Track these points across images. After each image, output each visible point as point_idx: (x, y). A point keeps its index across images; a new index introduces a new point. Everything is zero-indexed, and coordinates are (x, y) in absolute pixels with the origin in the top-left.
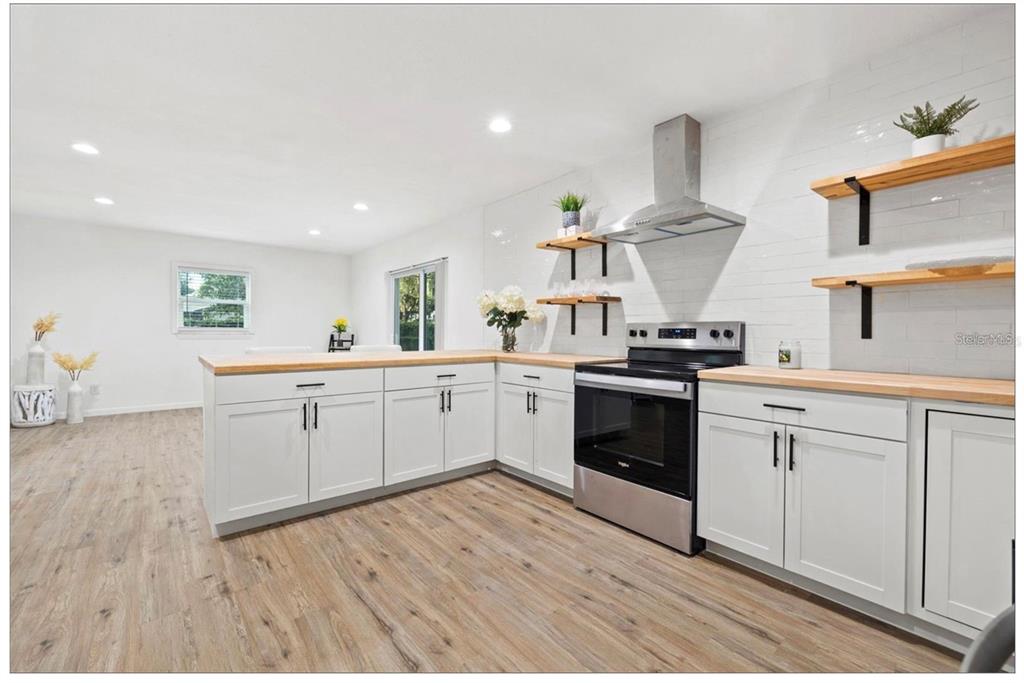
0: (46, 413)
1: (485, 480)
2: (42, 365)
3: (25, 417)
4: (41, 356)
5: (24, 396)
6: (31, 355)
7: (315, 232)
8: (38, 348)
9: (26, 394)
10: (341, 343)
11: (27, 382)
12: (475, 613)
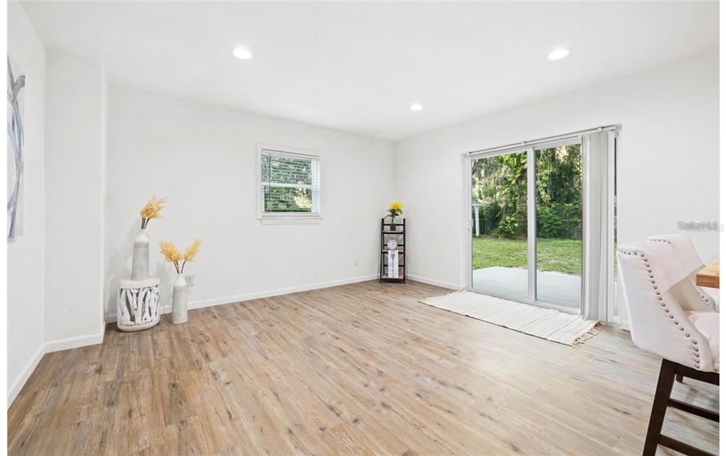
0: (153, 312)
2: (147, 255)
3: (133, 319)
4: (147, 246)
5: (132, 294)
6: (136, 246)
7: (416, 107)
8: (143, 238)
9: (135, 292)
10: (393, 226)
11: (133, 277)
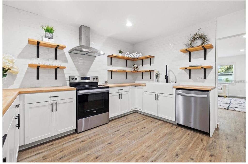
1: (22, 158)
12: (131, 152)
